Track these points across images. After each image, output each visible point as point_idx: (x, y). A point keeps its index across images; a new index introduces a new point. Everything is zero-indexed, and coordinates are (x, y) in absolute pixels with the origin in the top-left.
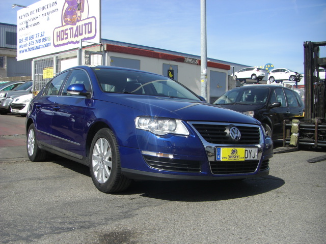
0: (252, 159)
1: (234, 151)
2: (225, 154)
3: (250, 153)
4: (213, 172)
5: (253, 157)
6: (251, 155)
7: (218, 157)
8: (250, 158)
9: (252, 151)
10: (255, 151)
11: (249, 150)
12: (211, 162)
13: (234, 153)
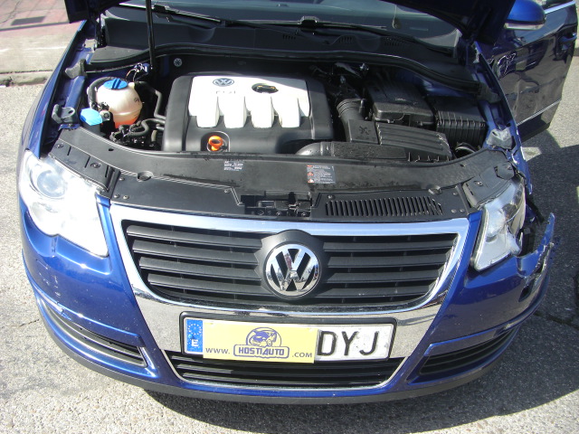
4: (186, 375)
5: (362, 352)
6: (351, 346)
7: (194, 343)
8: (346, 353)
9: (358, 335)
10: (376, 335)
11: (344, 333)
12: (170, 353)
13: (260, 340)
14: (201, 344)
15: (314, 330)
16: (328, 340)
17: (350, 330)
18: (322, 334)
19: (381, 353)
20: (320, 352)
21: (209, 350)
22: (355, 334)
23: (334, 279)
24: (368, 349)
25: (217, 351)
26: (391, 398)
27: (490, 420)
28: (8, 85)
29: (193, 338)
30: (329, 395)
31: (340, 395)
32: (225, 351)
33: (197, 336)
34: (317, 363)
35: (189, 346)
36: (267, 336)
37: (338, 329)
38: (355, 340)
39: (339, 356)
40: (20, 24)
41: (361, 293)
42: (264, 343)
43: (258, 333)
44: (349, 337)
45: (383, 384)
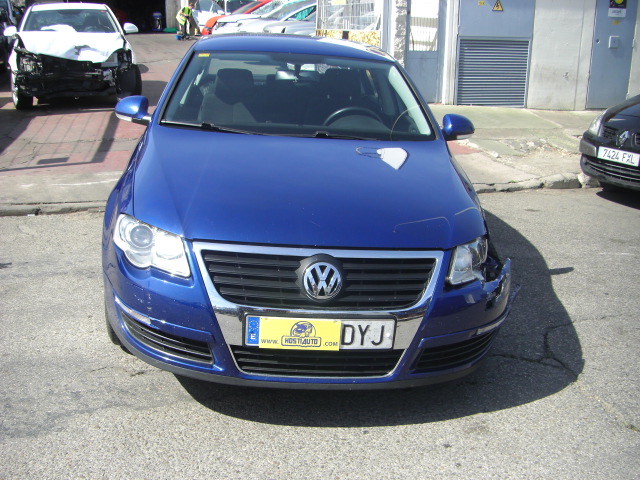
0: (368, 345)
1: (301, 328)
2: (274, 331)
3: (363, 333)
4: (245, 368)
5: (373, 343)
6: (365, 337)
7: (252, 337)
8: (362, 344)
9: (370, 328)
10: (383, 328)
11: (360, 326)
12: (234, 347)
13: (301, 332)
14: (257, 337)
15: (339, 323)
16: (349, 331)
17: (364, 324)
18: (345, 327)
19: (386, 344)
20: (343, 343)
21: (264, 341)
22: (368, 327)
23: (351, 288)
24: (377, 341)
25: (269, 341)
26: (396, 385)
27: (475, 416)
28: (36, 214)
29: (252, 332)
30: (350, 382)
31: (358, 382)
32: (275, 342)
33: (255, 331)
34: (342, 352)
35: (249, 339)
36: (305, 329)
37: (355, 323)
38: (368, 333)
39: (356, 346)
40: (44, 163)
41: (370, 299)
42: (303, 335)
43: (299, 326)
44: (364, 328)
45: (390, 373)
